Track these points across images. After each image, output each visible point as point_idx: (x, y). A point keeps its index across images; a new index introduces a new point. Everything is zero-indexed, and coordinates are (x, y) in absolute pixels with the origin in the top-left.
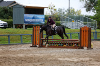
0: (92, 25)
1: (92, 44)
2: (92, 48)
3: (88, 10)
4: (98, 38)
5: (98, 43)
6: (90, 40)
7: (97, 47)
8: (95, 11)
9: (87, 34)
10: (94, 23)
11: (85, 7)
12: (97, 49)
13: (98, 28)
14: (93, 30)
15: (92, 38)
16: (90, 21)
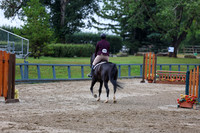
0: (18, 48)
1: (16, 90)
2: (17, 101)
3: (9, 14)
4: (31, 77)
5: (30, 88)
6: (12, 82)
7: (27, 97)
8: (26, 18)
9: (6, 69)
10: (22, 44)
11: (2, 7)
12: (27, 101)
13: (31, 56)
14: (19, 59)
15: (18, 77)
16: (13, 38)
